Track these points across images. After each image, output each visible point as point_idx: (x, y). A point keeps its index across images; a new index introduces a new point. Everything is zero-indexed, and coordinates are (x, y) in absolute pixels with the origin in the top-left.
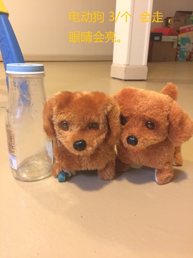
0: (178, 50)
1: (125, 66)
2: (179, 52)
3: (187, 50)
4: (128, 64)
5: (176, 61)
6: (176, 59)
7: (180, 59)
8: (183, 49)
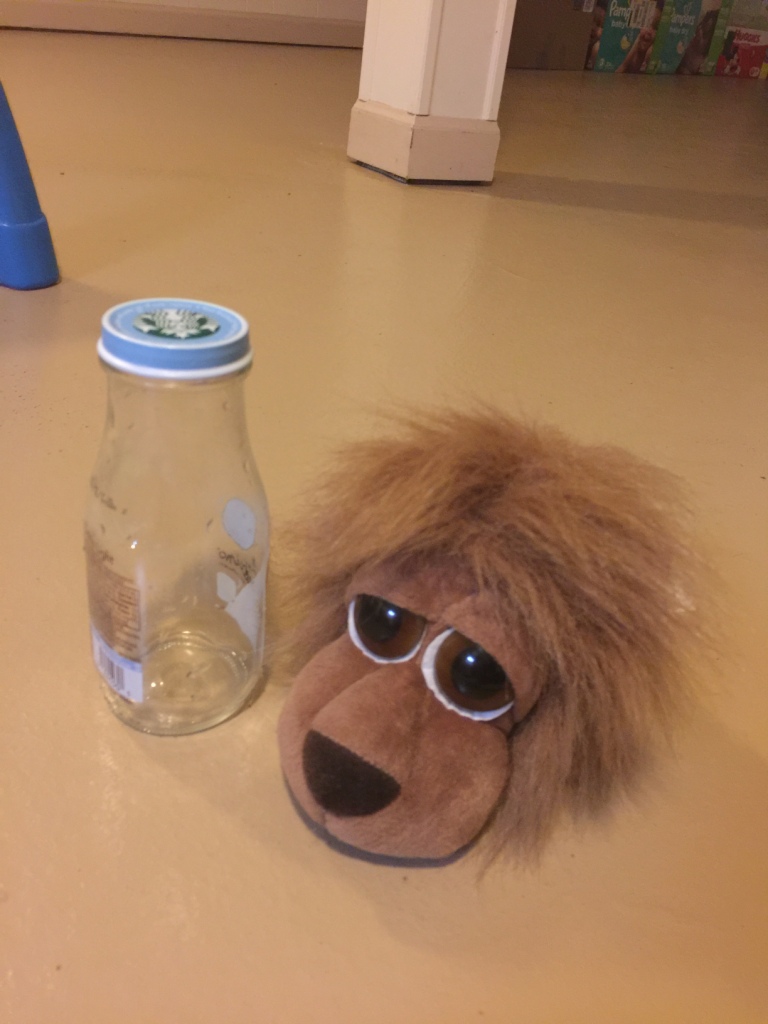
0: (599, 23)
1: (412, 121)
2: (600, 31)
3: (633, 25)
4: (426, 113)
5: (586, 68)
6: (588, 63)
7: (602, 63)
8: (617, 19)
